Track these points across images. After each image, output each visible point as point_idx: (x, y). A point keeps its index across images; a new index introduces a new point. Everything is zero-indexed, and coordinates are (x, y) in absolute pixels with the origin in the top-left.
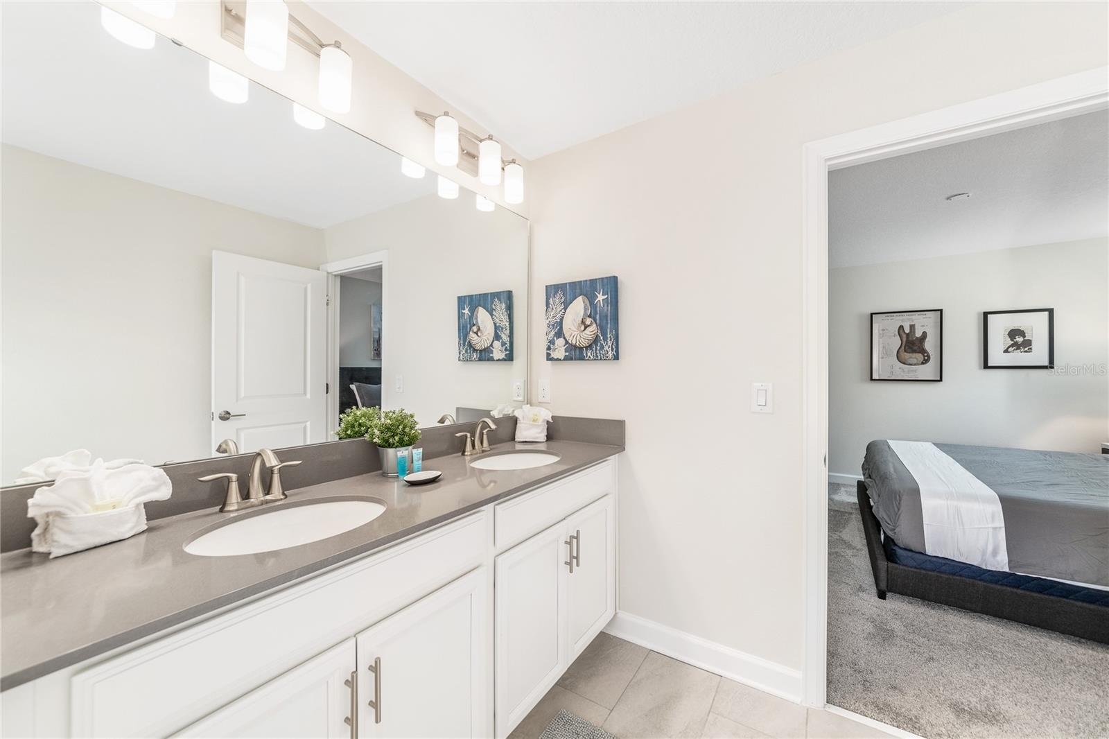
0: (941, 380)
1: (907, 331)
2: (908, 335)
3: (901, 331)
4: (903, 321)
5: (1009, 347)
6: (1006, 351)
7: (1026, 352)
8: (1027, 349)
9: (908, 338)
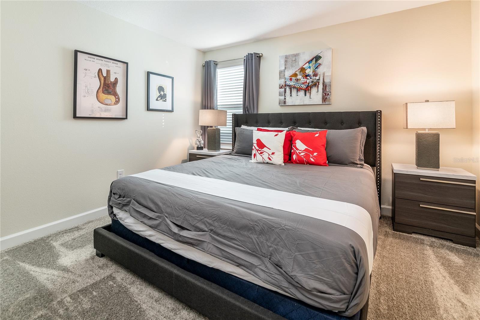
0: (126, 118)
1: (105, 75)
2: (105, 78)
3: (100, 74)
4: (101, 65)
5: (158, 98)
6: (157, 100)
7: (164, 101)
8: (165, 99)
9: (105, 81)
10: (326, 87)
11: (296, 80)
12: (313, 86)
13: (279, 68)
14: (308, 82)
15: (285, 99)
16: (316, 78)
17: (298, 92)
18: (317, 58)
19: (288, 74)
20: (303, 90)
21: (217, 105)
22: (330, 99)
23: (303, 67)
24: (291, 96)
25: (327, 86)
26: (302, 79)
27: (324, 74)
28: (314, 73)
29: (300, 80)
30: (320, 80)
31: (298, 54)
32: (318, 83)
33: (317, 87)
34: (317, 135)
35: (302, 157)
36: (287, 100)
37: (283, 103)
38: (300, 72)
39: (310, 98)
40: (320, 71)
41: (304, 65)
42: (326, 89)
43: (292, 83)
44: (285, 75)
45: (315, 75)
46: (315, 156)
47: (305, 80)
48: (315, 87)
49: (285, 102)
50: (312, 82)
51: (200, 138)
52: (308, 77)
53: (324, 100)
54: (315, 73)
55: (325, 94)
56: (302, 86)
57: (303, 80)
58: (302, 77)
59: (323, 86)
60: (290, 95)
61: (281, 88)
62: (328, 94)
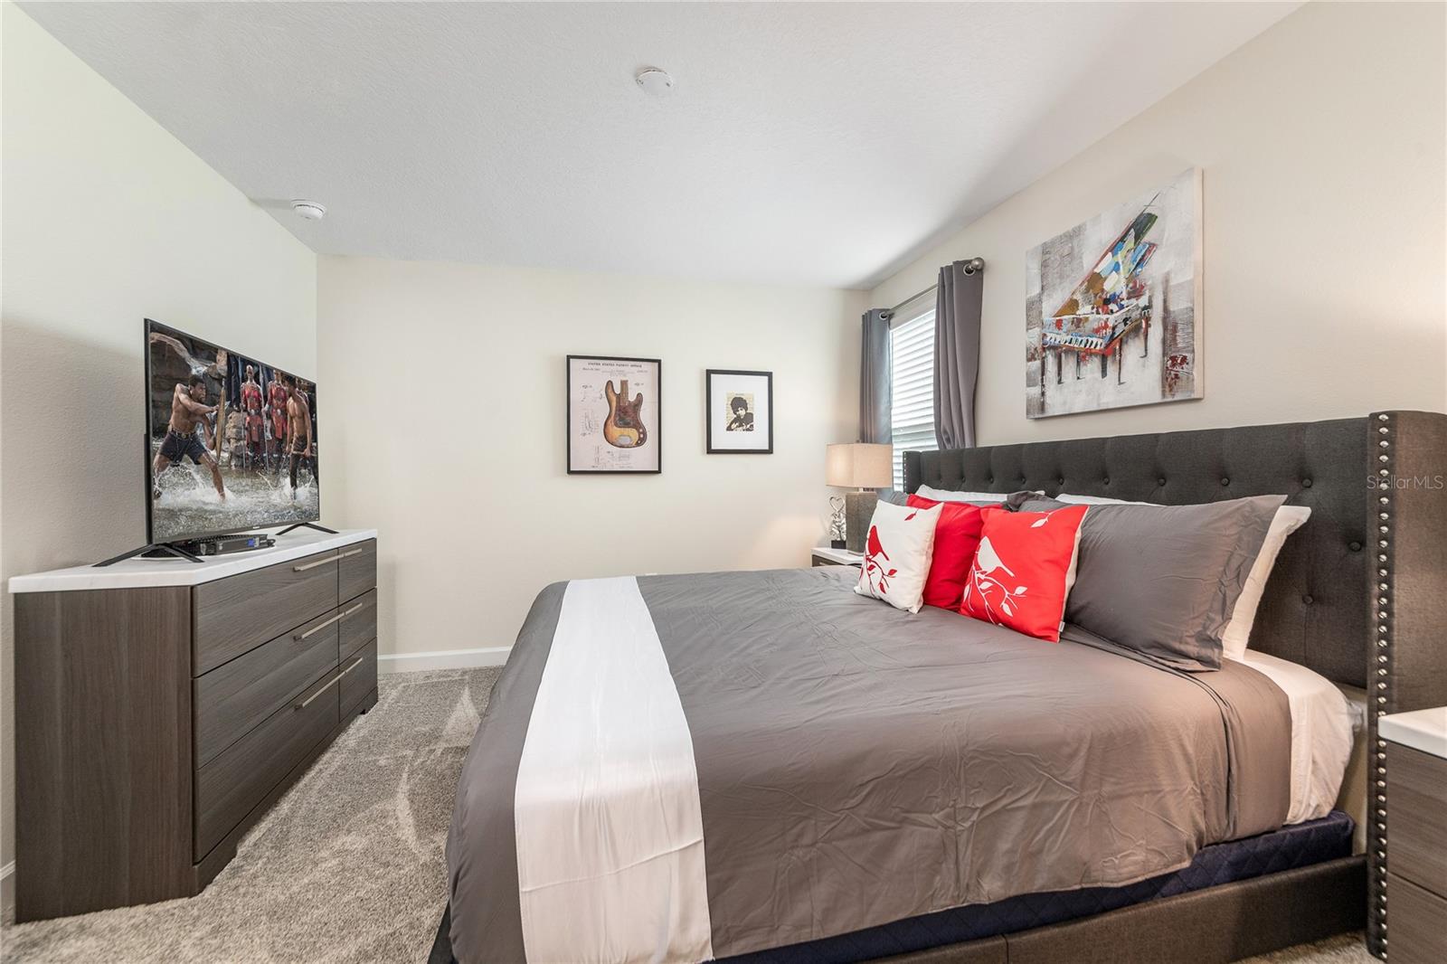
0: (659, 472)
2: (618, 397)
3: (610, 390)
4: (611, 373)
5: (732, 423)
6: (729, 429)
7: (748, 430)
8: (748, 426)
9: (618, 402)
10: (1175, 330)
11: (1073, 322)
12: (1127, 335)
13: (1027, 293)
14: (1111, 325)
15: (1043, 394)
16: (1138, 304)
17: (1082, 364)
18: (1142, 224)
19: (1050, 306)
20: (1096, 354)
21: (890, 430)
22: (1190, 379)
23: (1096, 270)
24: (1060, 382)
25: (1180, 327)
26: (1091, 317)
27: (1166, 281)
28: (1131, 285)
29: (1087, 319)
30: (1154, 307)
31: (1080, 227)
32: (1147, 323)
33: (1142, 337)
34: (1040, 523)
35: (983, 595)
36: (1048, 400)
37: (1038, 410)
38: (1087, 290)
39: (1120, 383)
40: (1153, 271)
41: (1097, 265)
42: (1174, 339)
43: (1061, 338)
44: (1041, 312)
45: (1135, 292)
46: (1016, 599)
47: (1100, 319)
48: (1136, 339)
49: (1042, 407)
50: (1125, 321)
51: (839, 517)
52: (1113, 307)
53: (1170, 386)
54: (1135, 283)
55: (1174, 359)
56: (1092, 342)
57: (1095, 319)
58: (1093, 308)
59: (1165, 329)
60: (1057, 379)
61: (1031, 358)
62: (1184, 359)
